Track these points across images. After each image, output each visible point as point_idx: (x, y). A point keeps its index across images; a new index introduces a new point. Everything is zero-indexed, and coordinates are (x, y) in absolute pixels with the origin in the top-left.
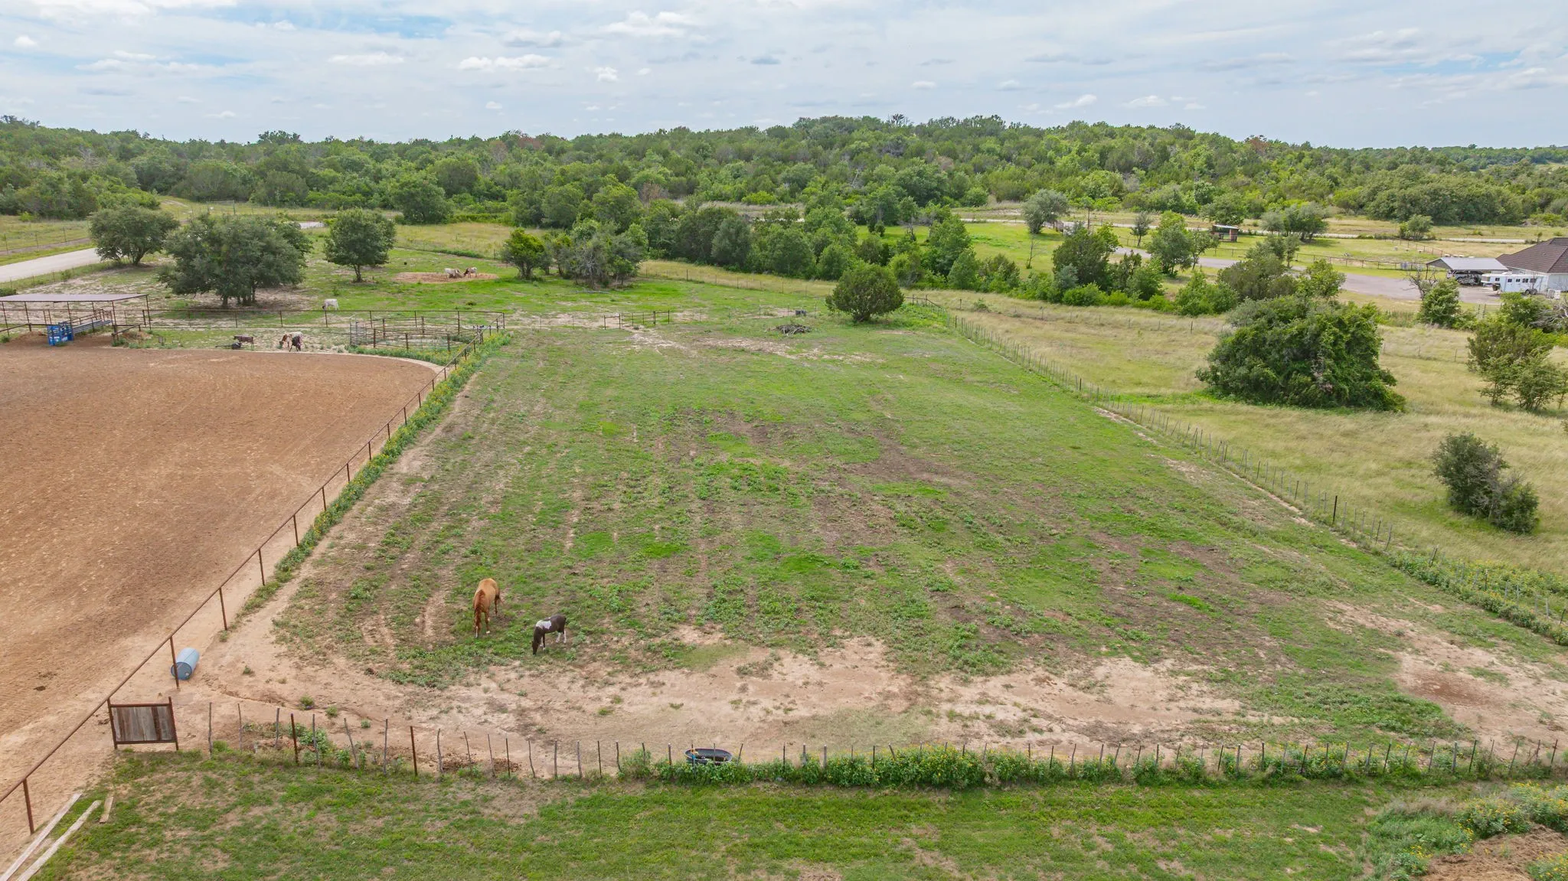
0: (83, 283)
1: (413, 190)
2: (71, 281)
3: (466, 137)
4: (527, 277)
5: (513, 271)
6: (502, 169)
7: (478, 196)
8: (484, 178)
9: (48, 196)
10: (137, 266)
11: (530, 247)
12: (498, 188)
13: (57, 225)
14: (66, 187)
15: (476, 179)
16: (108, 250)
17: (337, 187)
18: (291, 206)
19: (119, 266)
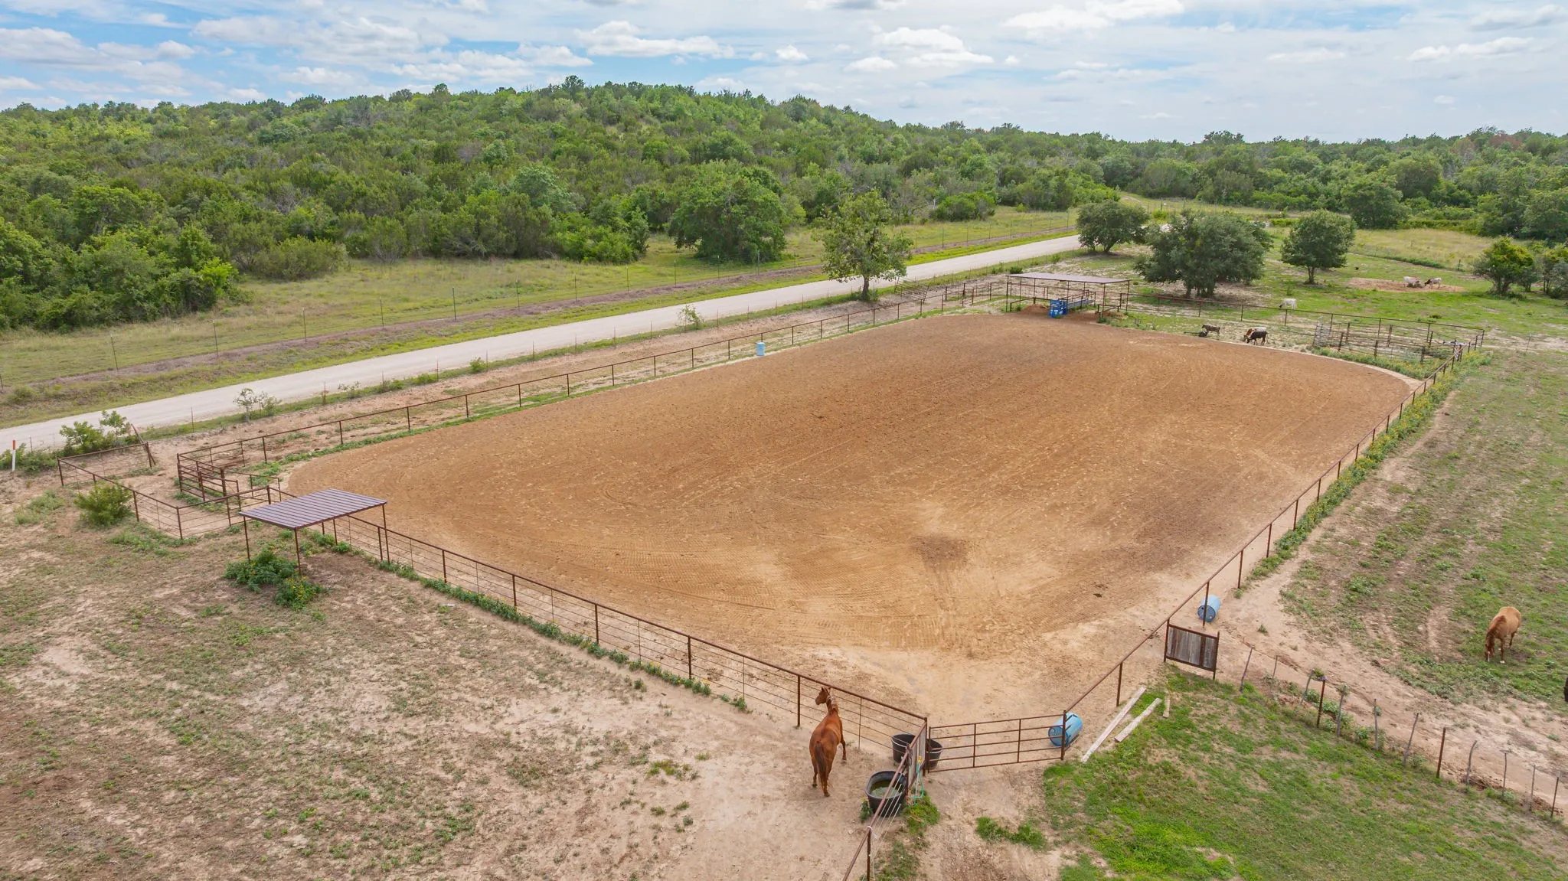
0: (1066, 266)
1: (1367, 193)
2: (1058, 264)
3: (1423, 135)
4: (1502, 292)
5: (1488, 285)
6: (1471, 171)
7: (1436, 200)
8: (1446, 182)
9: (1039, 190)
10: (1107, 254)
11: (1514, 259)
12: (1462, 192)
13: (1042, 215)
14: (1053, 182)
15: (1437, 181)
16: (1088, 240)
17: (1283, 187)
18: (1235, 205)
19: (1093, 253)
